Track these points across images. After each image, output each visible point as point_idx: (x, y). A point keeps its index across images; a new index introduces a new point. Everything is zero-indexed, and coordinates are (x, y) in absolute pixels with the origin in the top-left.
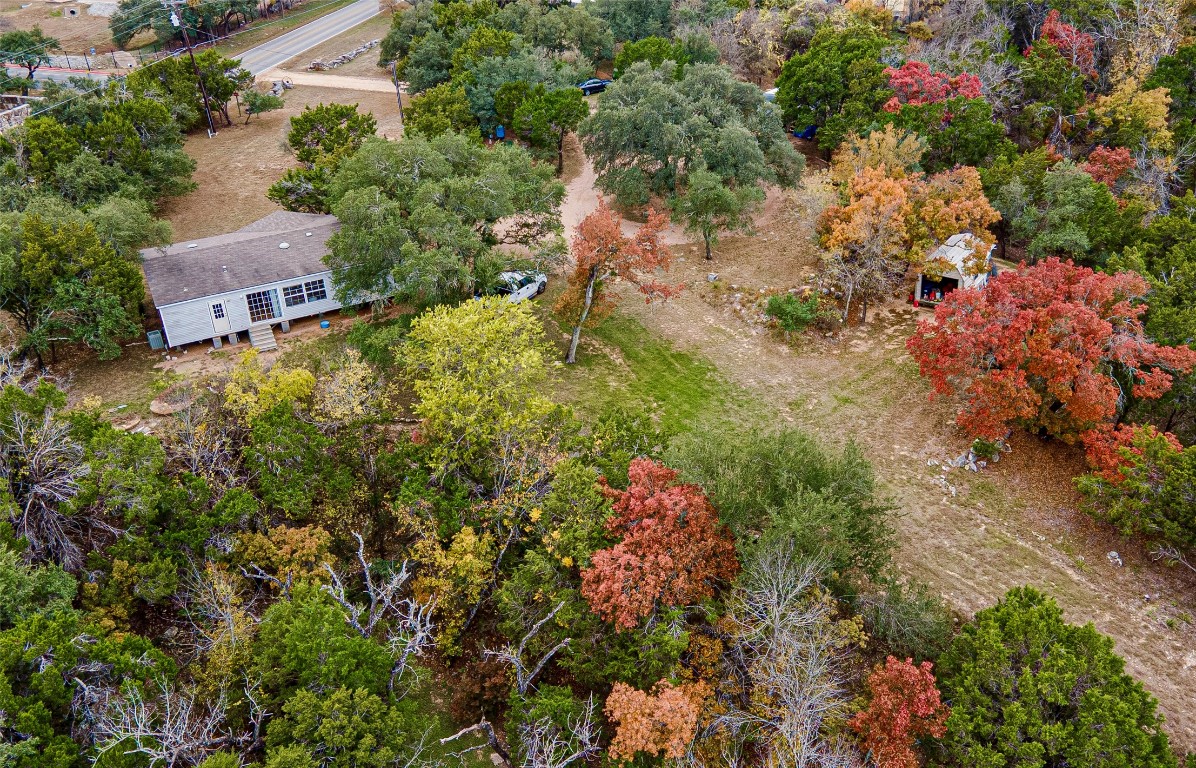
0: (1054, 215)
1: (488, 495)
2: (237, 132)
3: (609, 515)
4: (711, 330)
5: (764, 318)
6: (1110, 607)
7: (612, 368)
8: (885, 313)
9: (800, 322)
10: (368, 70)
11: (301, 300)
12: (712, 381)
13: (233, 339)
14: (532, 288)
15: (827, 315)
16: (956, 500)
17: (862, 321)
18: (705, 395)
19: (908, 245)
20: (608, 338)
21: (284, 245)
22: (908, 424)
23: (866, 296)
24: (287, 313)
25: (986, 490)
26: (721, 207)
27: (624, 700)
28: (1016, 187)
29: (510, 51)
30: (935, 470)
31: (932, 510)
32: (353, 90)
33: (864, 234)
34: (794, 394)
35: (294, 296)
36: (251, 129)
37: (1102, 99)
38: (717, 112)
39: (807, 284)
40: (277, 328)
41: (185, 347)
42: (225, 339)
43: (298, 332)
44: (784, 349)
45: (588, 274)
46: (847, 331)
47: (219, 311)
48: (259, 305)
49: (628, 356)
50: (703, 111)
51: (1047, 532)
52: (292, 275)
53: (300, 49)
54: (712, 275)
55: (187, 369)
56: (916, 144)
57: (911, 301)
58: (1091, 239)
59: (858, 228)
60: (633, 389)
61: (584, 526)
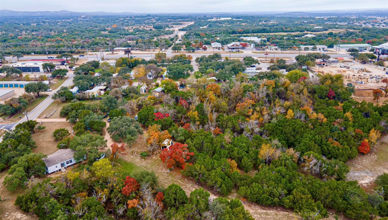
0: (179, 135)
1: (107, 184)
2: (37, 134)
3: (124, 183)
4: (133, 158)
5: (140, 156)
6: (185, 185)
7: (119, 166)
8: (157, 152)
9: (145, 156)
10: (57, 117)
11: (69, 163)
12: (133, 166)
13: (58, 171)
14: (104, 156)
15: (149, 154)
16: (167, 176)
17: (154, 154)
18: (133, 168)
19: (159, 142)
20: (117, 162)
21: (64, 155)
22: (161, 167)
23: (154, 150)
24: (67, 165)
25: (171, 174)
26: (132, 140)
27: (129, 202)
28: (174, 131)
29: (90, 115)
30: (164, 173)
31: (164, 178)
32: (56, 122)
33: (152, 142)
34: (145, 166)
35: (67, 163)
36: (39, 133)
37: (188, 113)
38: (129, 124)
39: (145, 149)
40: (65, 168)
41: (52, 173)
42: (57, 171)
43: (68, 168)
44: (143, 160)
45: (114, 153)
46: (152, 156)
47: (56, 167)
48: (62, 165)
49: (120, 164)
50: (126, 125)
51: (178, 178)
52: (67, 160)
53: (39, 113)
54: (131, 150)
55: (53, 176)
56: (159, 126)
57: (161, 150)
58: (184, 137)
59: (152, 141)
60: (122, 169)
61: (121, 185)
